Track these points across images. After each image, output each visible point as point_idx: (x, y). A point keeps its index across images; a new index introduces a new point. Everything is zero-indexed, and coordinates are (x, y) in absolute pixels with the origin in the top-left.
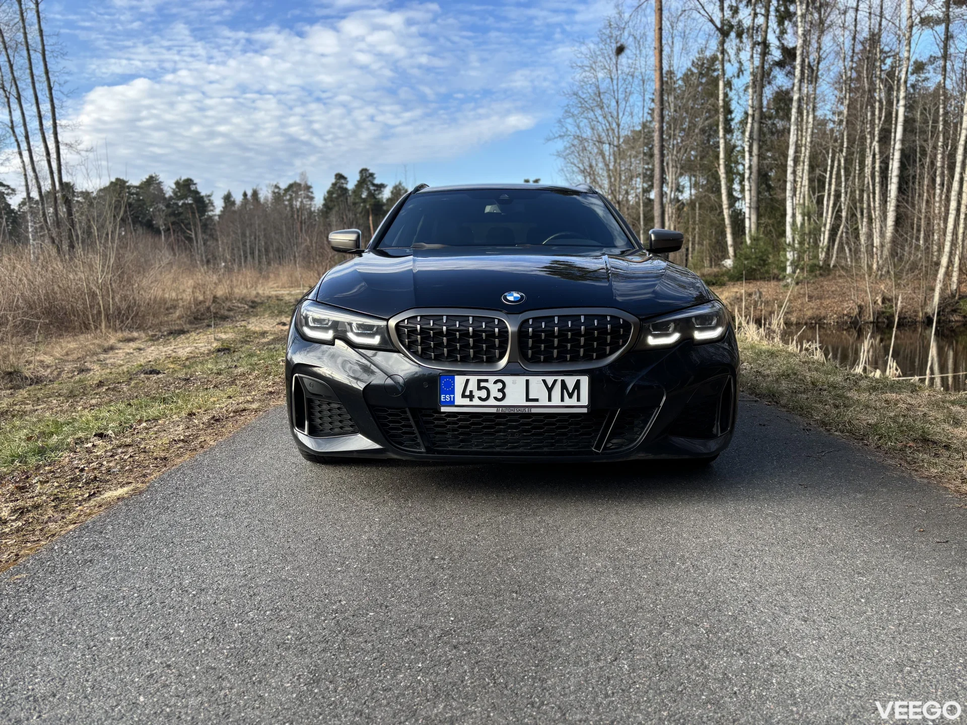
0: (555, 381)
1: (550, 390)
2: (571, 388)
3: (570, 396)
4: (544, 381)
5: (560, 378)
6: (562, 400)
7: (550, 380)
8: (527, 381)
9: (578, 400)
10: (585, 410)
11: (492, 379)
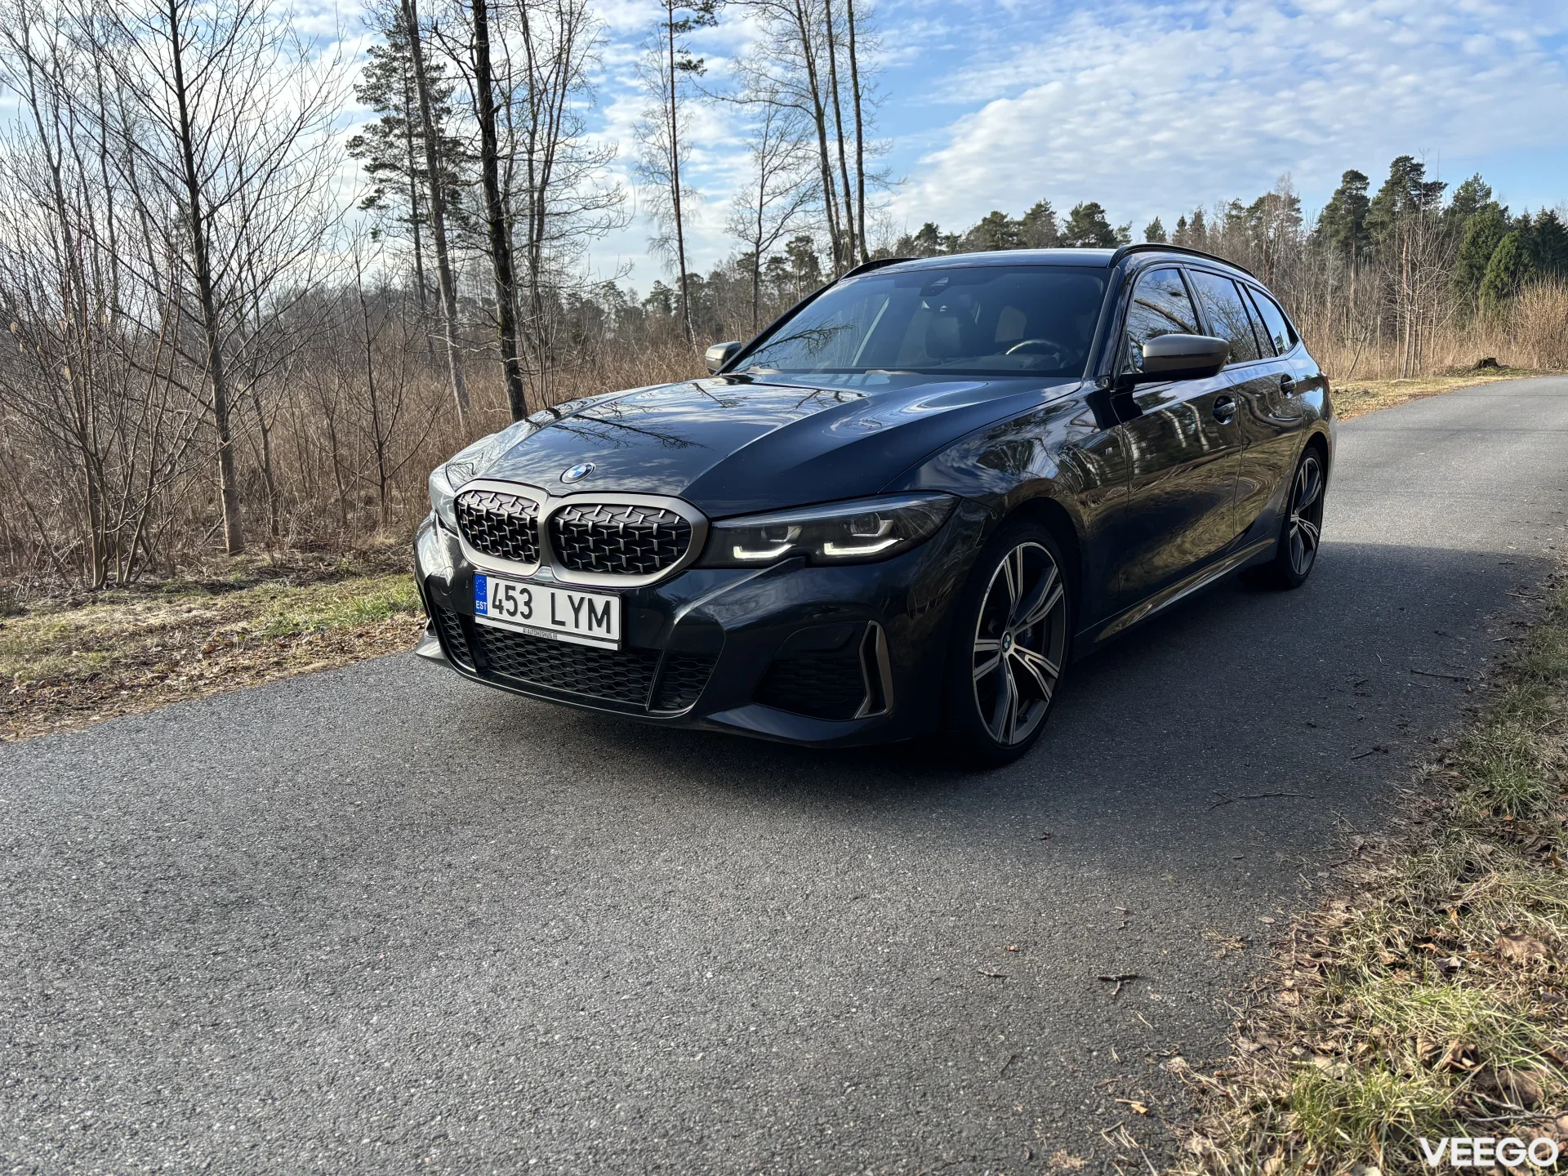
0: (582, 599)
1: (577, 611)
2: (599, 610)
3: (599, 624)
4: (570, 597)
5: (587, 596)
6: (590, 628)
7: (577, 596)
8: (553, 595)
9: (608, 631)
10: (614, 647)
11: (520, 586)
